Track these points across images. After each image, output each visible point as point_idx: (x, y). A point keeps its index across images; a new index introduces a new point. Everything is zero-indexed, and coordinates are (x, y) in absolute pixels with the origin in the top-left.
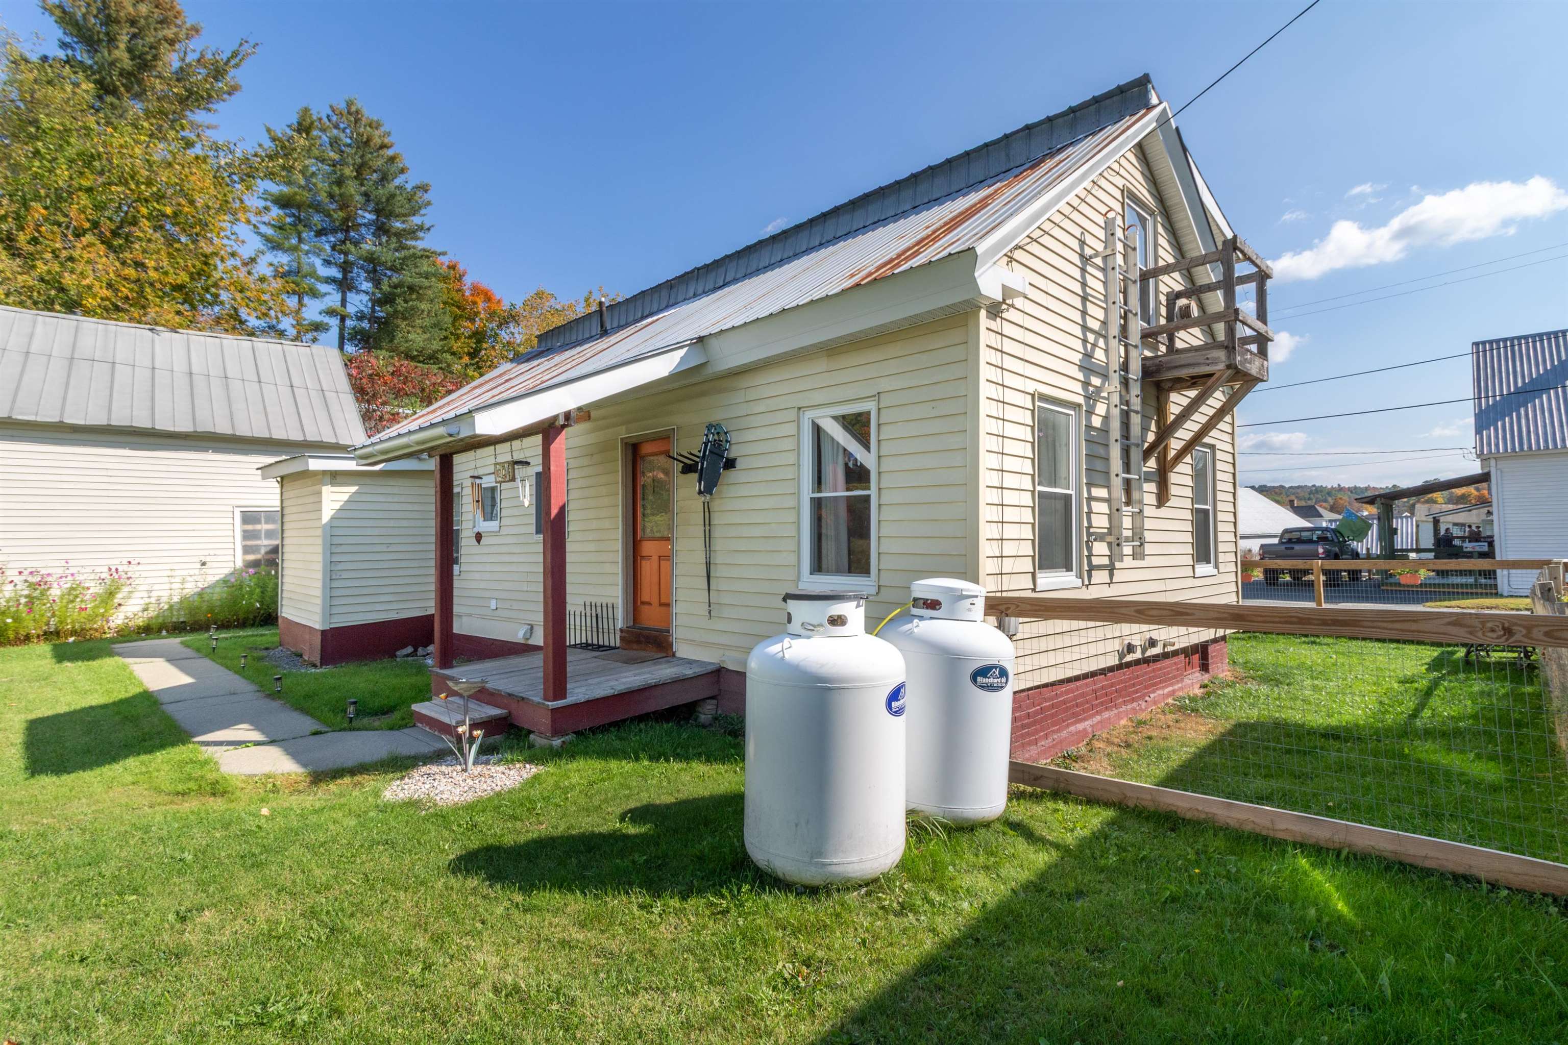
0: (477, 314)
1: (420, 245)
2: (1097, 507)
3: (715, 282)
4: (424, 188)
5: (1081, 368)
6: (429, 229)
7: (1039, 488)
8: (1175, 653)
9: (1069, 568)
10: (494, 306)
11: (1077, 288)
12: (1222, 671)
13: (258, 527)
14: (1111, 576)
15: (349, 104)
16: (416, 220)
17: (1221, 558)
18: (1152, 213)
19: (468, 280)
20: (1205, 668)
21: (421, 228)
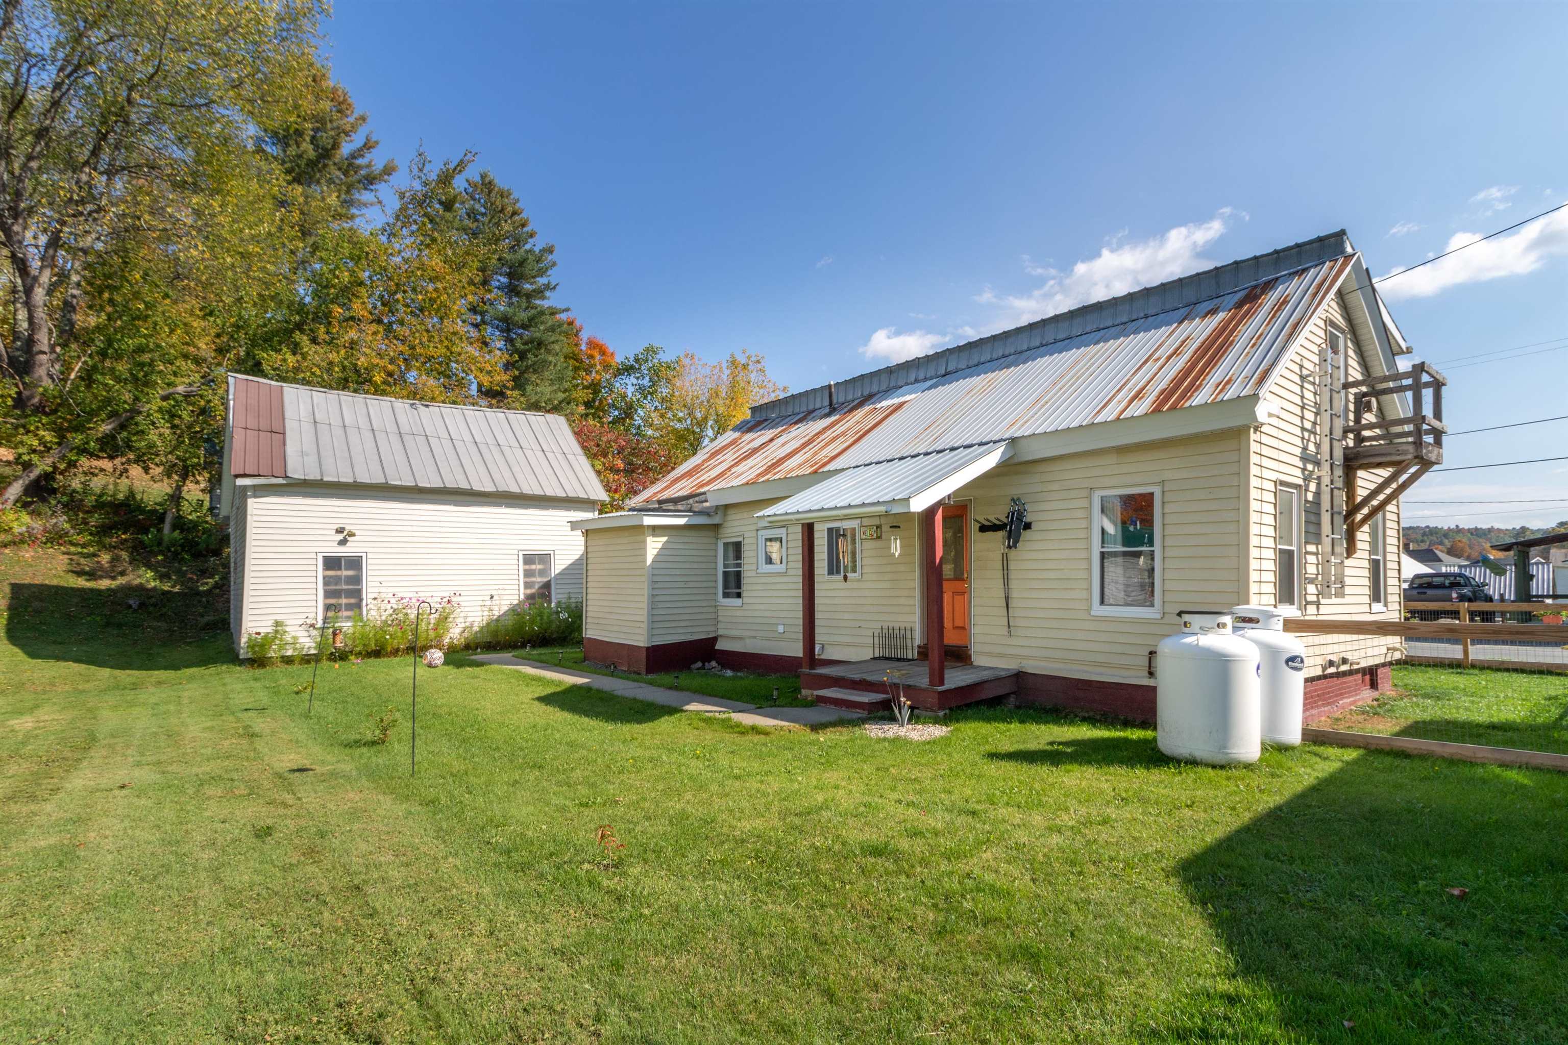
0: (593, 366)
1: (545, 304)
2: (1311, 559)
3: (937, 370)
4: (550, 250)
5: (1302, 458)
6: (554, 288)
7: (1279, 547)
8: (1357, 671)
9: (1292, 603)
10: (608, 359)
11: (1298, 400)
12: (1387, 689)
13: (533, 567)
14: (1318, 609)
15: (483, 177)
16: (542, 281)
17: (1390, 598)
18: (1343, 332)
19: (584, 336)
20: (1374, 685)
21: (547, 287)
